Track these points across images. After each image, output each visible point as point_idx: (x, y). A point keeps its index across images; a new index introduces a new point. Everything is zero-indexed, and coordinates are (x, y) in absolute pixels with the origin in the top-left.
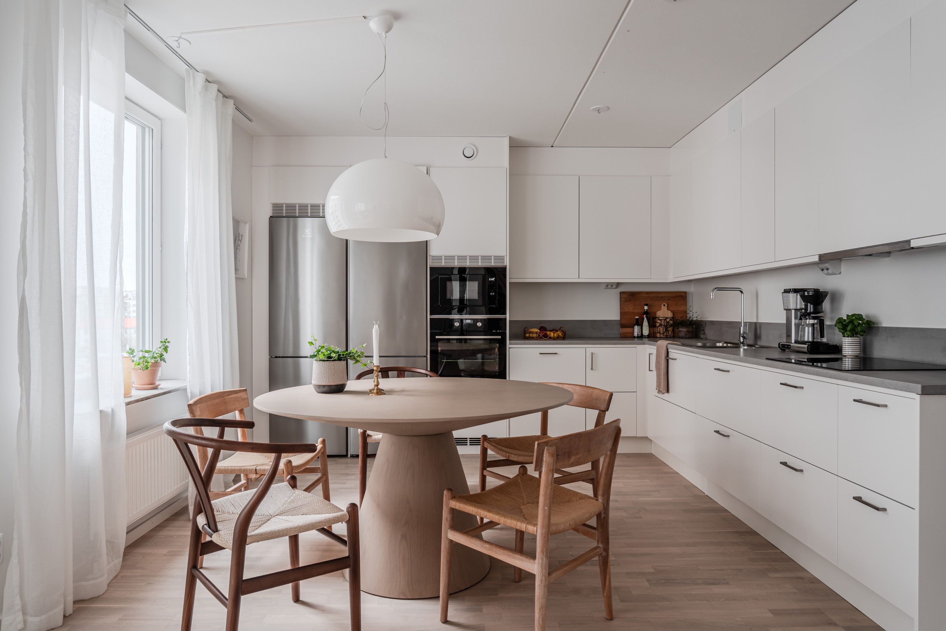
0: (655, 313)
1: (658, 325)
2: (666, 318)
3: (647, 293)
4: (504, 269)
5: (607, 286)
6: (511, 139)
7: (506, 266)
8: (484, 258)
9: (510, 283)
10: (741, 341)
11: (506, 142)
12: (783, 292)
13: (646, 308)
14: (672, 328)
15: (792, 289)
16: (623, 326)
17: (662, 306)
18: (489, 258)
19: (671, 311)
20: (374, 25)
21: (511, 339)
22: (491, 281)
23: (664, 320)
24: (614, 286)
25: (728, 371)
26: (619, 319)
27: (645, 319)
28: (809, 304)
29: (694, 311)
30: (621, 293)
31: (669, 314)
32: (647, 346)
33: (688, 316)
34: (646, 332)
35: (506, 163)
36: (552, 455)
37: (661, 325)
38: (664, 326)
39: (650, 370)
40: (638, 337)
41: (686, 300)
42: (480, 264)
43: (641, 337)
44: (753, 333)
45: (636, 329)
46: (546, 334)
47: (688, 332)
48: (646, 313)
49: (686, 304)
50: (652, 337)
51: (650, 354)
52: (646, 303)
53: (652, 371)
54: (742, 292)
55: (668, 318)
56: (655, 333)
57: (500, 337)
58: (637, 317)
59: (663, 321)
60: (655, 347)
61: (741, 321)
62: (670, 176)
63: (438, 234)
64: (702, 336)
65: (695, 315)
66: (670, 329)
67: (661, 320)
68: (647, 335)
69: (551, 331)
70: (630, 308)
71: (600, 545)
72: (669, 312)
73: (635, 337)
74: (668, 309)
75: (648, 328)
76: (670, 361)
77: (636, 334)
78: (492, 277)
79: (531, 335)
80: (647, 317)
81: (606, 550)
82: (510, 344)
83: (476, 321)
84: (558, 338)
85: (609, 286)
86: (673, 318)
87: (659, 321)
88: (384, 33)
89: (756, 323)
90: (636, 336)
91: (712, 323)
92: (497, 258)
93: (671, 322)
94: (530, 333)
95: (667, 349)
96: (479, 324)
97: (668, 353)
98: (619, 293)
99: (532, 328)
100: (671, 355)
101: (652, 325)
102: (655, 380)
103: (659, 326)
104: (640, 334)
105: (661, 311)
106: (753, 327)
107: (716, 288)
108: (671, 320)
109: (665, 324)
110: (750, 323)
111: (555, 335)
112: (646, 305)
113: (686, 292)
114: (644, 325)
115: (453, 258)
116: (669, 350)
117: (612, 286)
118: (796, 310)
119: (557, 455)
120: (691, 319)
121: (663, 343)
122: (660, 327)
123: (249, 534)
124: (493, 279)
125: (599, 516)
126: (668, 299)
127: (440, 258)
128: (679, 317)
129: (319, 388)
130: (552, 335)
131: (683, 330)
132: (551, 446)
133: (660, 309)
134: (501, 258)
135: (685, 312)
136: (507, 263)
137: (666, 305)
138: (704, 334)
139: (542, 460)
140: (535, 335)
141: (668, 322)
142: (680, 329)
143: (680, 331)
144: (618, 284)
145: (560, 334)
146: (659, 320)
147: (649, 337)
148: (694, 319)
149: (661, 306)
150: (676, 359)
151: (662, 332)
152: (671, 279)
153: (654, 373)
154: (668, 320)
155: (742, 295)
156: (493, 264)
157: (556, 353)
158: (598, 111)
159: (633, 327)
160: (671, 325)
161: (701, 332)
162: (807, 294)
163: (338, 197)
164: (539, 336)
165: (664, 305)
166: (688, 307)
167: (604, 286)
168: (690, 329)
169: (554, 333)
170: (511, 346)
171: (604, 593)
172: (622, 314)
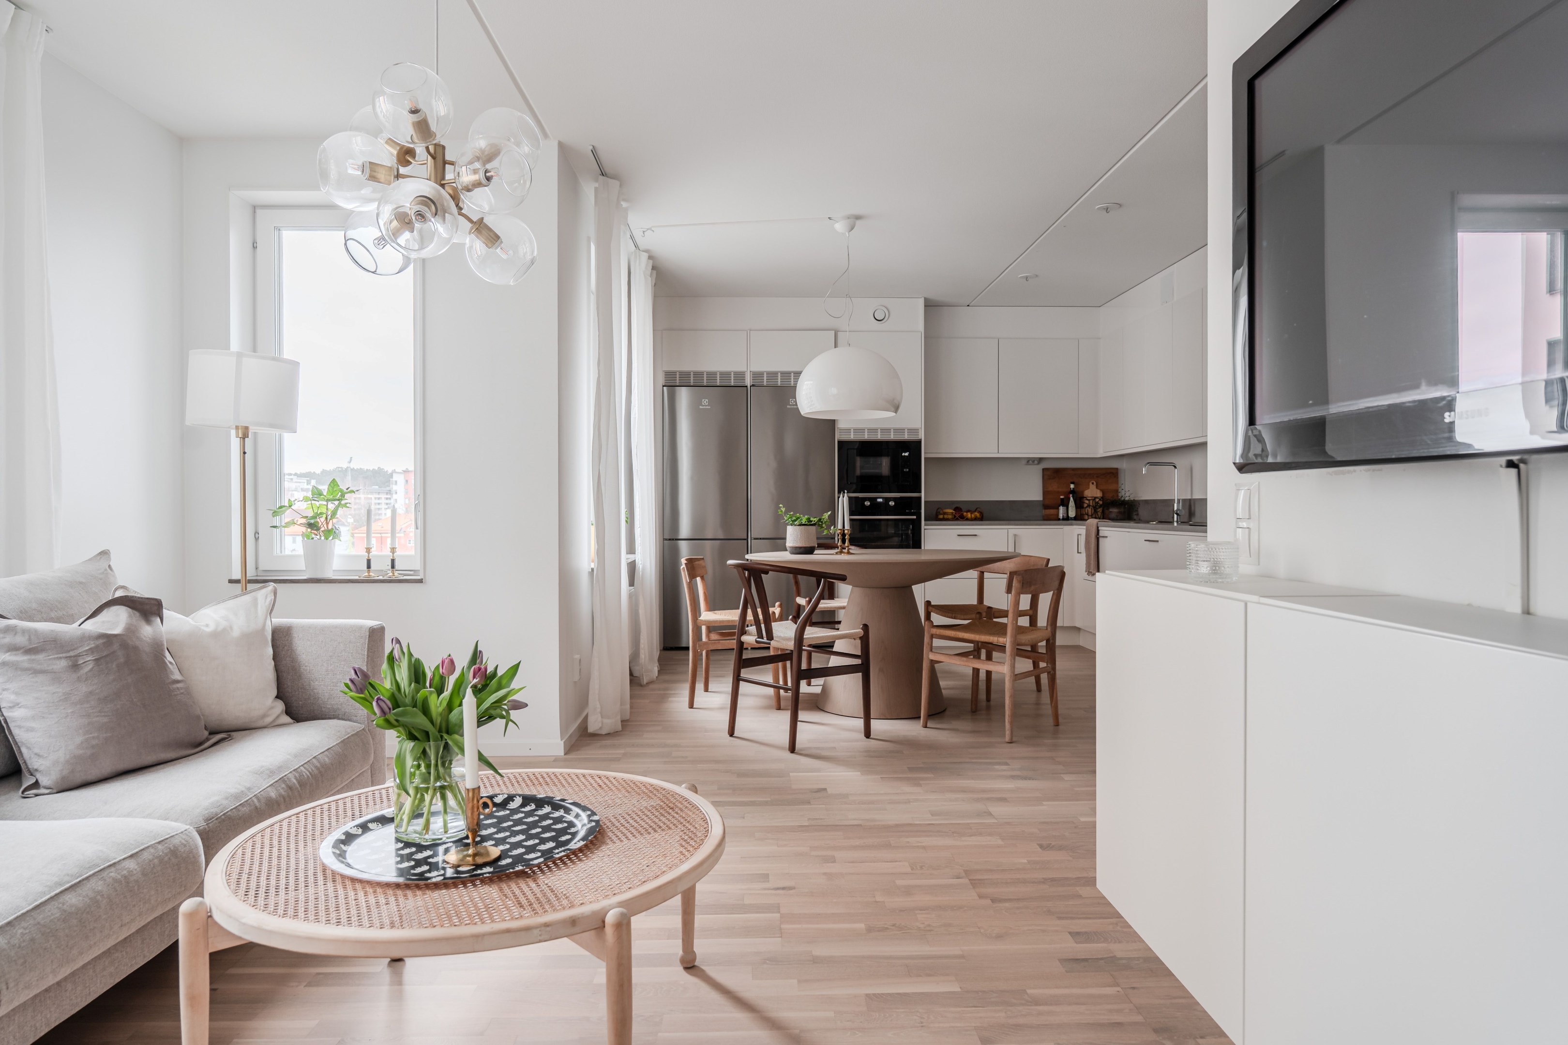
0: (1083, 492)
1: (1085, 505)
2: (1095, 498)
3: (1074, 469)
4: (918, 443)
5: (1028, 462)
6: (926, 300)
7: (921, 439)
8: (896, 430)
9: (925, 458)
10: (1175, 519)
11: (921, 302)
13: (1072, 486)
14: (1102, 509)
16: (1046, 507)
17: (1091, 484)
18: (902, 430)
19: (1101, 490)
20: (840, 227)
21: (925, 520)
22: (905, 456)
23: (1093, 500)
24: (1036, 462)
25: (1157, 541)
26: (1042, 499)
27: (1071, 499)
29: (1127, 490)
30: (1044, 470)
31: (1099, 494)
32: (1075, 527)
33: (1120, 495)
34: (1072, 513)
35: (921, 326)
36: (1019, 582)
37: (1089, 506)
38: (1093, 506)
39: (1078, 553)
40: (1064, 519)
41: (1118, 478)
42: (892, 437)
43: (1067, 518)
44: (1187, 510)
45: (1062, 510)
46: (963, 514)
47: (1119, 512)
48: (1073, 492)
49: (1117, 482)
50: (1080, 518)
51: (1078, 535)
52: (1072, 481)
53: (1080, 553)
54: (1175, 467)
55: (1097, 498)
56: (1082, 515)
57: (915, 517)
58: (1062, 497)
59: (1091, 501)
60: (1085, 527)
61: (1175, 498)
62: (1100, 338)
63: (896, 412)
64: (1135, 517)
65: (1127, 494)
66: (1099, 510)
67: (1089, 500)
68: (1075, 517)
69: (968, 511)
70: (1054, 486)
71: (1049, 665)
72: (1099, 491)
73: (1059, 519)
74: (1097, 488)
75: (1074, 508)
76: (1101, 540)
77: (1061, 516)
78: (905, 452)
79: (946, 516)
80: (1073, 497)
81: (1054, 669)
82: (925, 525)
83: (887, 500)
84: (976, 519)
85: (1030, 462)
86: (1102, 498)
87: (1087, 502)
88: (847, 233)
89: (1190, 500)
90: (1061, 518)
91: (1147, 502)
92: (911, 431)
93: (1101, 502)
94: (945, 514)
95: (1098, 527)
96: (892, 503)
97: (1098, 531)
98: (1042, 470)
99: (946, 509)
100: (1101, 534)
101: (1079, 505)
102: (1085, 562)
103: (1086, 507)
104: (1065, 515)
105: (1089, 490)
106: (1188, 504)
107: (1148, 463)
108: (1100, 500)
109: (1094, 504)
110: (1184, 501)
111: (973, 516)
112: (1073, 483)
113: (1117, 469)
114: (1070, 506)
115: (875, 430)
116: (1100, 528)
117: (1034, 461)
119: (1023, 583)
120: (1123, 499)
121: (1092, 522)
122: (1088, 508)
123: (805, 637)
124: (907, 454)
125: (1048, 641)
126: (1097, 477)
127: (848, 430)
128: (1109, 496)
129: (796, 550)
130: (969, 515)
131: (1114, 511)
132: (1019, 575)
133: (1089, 488)
134: (915, 431)
135: (1117, 491)
136: (922, 436)
137: (1095, 483)
138: (1138, 515)
139: (1012, 586)
140: (950, 517)
141: (1098, 503)
142: (1111, 510)
143: (1111, 512)
144: (1041, 460)
145: (978, 515)
146: (1087, 500)
147: (1075, 519)
148: (1127, 499)
149: (1089, 485)
150: (1107, 537)
151: (1090, 514)
152: (1101, 454)
153: (1083, 556)
154: (1097, 500)
155: (1177, 470)
156: (906, 437)
157: (976, 535)
158: (1027, 278)
159: (1058, 509)
160: (1101, 506)
161: (1135, 513)
163: (812, 382)
164: (955, 516)
165: (1093, 483)
166: (1120, 485)
167: (1024, 462)
168: (1122, 510)
169: (971, 514)
170: (926, 527)
171: (1051, 705)
172: (1045, 493)
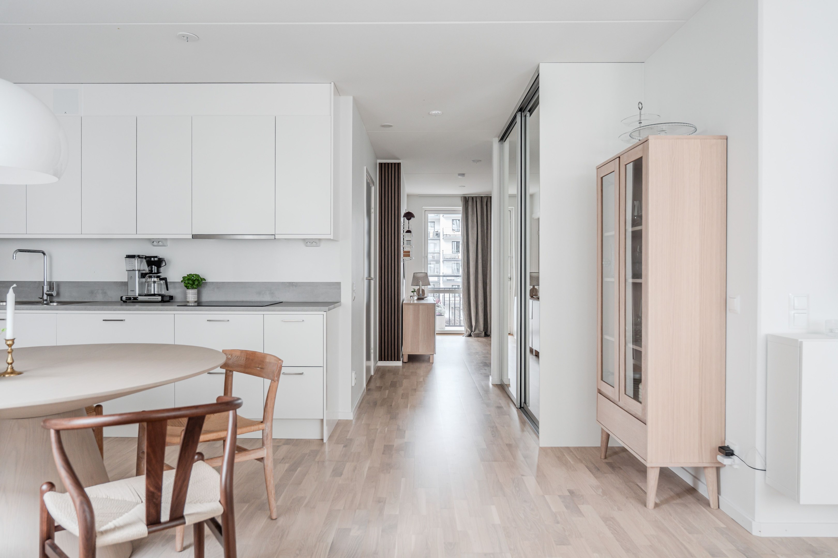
10: (45, 299)
12: (125, 257)
15: (137, 255)
28: (153, 266)
54: (44, 254)
61: (43, 281)
110: (50, 282)
118: (139, 271)
155: (45, 256)
162: (153, 260)
